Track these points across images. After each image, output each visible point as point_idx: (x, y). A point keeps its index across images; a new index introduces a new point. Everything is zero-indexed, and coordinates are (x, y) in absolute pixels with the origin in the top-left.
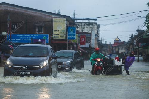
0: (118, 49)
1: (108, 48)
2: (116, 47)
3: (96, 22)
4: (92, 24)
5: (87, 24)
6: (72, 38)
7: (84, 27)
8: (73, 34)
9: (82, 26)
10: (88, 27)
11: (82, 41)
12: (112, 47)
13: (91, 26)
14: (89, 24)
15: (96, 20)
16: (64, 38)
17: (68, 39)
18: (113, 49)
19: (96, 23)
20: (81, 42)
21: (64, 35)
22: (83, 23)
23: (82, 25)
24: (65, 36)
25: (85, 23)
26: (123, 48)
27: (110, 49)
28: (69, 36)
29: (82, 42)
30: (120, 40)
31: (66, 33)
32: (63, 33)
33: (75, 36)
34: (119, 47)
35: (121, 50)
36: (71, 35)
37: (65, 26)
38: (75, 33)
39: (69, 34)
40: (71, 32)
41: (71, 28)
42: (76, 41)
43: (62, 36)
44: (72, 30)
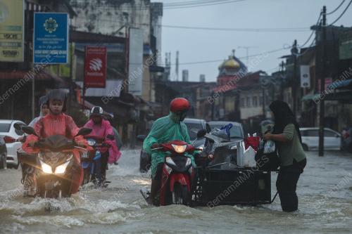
0: (237, 104)
1: (195, 100)
2: (226, 94)
8: (56, 41)
9: (89, 9)
10: (113, 11)
11: (93, 71)
13: (125, 9)
14: (116, 1)
16: (20, 58)
17: (35, 64)
20: (89, 74)
21: (19, 45)
24: (21, 51)
26: (255, 98)
28: (39, 52)
29: (94, 74)
30: (242, 66)
31: (28, 39)
32: (15, 36)
33: (65, 49)
34: (237, 95)
35: (248, 106)
36: (46, 45)
37: (24, 7)
38: (63, 40)
39: (38, 43)
40: (48, 33)
41: (48, 17)
42: (68, 70)
43: (11, 50)
44: (51, 25)
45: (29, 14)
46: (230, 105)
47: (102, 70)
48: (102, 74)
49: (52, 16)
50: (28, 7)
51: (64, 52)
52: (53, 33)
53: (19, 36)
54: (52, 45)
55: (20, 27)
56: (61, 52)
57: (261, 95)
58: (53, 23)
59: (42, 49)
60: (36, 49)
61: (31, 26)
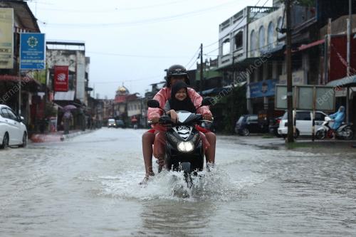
0: (126, 109)
1: (103, 107)
2: (120, 104)
3: (81, 48)
4: (74, 52)
5: (63, 54)
6: (34, 65)
7: (57, 59)
8: (36, 53)
9: (52, 57)
11: (59, 81)
12: (113, 105)
13: (72, 57)
14: (68, 53)
15: (83, 44)
16: (10, 66)
17: (22, 70)
18: (115, 108)
19: (83, 52)
20: (57, 83)
21: (10, 57)
22: (54, 50)
23: (51, 55)
24: (11, 61)
25: (59, 50)
26: (135, 106)
27: (107, 108)
28: (24, 61)
29: (60, 83)
30: (127, 91)
32: (6, 50)
33: (43, 59)
34: (126, 104)
35: (132, 109)
36: (29, 56)
37: (13, 31)
38: (41, 52)
39: (23, 55)
40: (30, 47)
41: (30, 36)
42: (44, 79)
43: (4, 60)
44: (33, 42)
45: (16, 36)
46: (122, 109)
47: (66, 80)
48: (65, 83)
49: (33, 35)
50: (16, 30)
51: (42, 61)
52: (34, 48)
53: (9, 51)
54: (33, 56)
55: (10, 44)
56: (40, 61)
57: (140, 104)
58: (34, 41)
59: (26, 59)
60: (22, 58)
61: (19, 43)
